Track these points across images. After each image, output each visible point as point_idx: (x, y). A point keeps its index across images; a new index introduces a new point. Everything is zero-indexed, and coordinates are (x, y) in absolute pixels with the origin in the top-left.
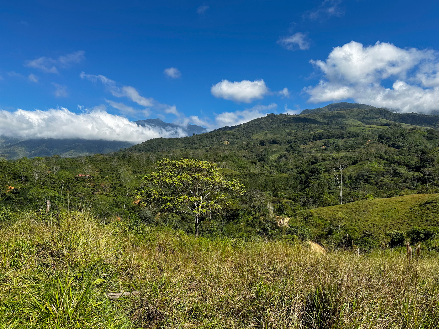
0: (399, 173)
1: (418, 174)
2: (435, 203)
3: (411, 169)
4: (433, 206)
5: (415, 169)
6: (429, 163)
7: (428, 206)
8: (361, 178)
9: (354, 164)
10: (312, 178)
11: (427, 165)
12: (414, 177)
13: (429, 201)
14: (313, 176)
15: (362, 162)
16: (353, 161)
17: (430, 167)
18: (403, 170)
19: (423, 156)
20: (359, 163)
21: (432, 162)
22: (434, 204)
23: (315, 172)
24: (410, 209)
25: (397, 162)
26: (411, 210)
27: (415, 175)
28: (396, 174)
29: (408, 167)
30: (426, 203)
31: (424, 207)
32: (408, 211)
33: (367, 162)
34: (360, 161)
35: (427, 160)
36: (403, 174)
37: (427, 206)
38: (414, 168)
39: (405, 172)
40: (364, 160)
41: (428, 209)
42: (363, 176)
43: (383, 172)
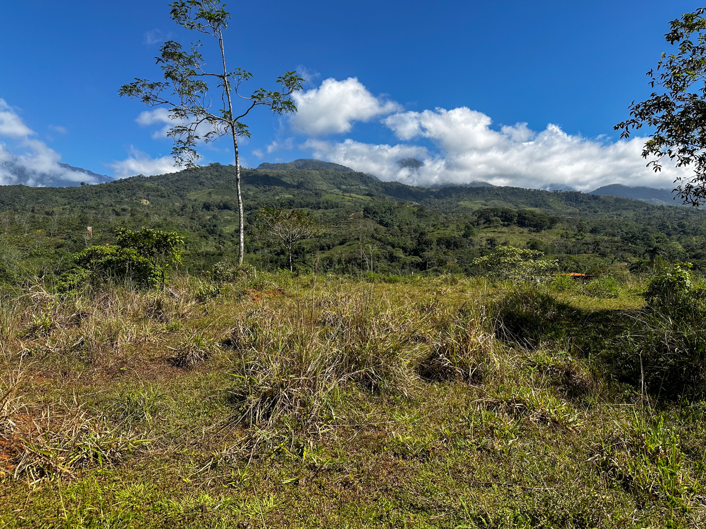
0: (396, 257)
1: (418, 259)
3: (408, 253)
5: (412, 253)
6: (427, 247)
8: (354, 263)
9: (341, 244)
10: (297, 262)
11: (426, 248)
12: (412, 263)
14: (298, 258)
15: (352, 242)
16: (341, 240)
17: (429, 251)
18: (400, 254)
19: (421, 237)
20: (348, 243)
21: (431, 245)
23: (301, 253)
25: (390, 243)
27: (413, 259)
28: (392, 258)
29: (405, 250)
33: (357, 242)
34: (349, 240)
35: (425, 243)
36: (401, 258)
38: (412, 251)
39: (402, 256)
40: (353, 239)
42: (356, 259)
43: (379, 255)
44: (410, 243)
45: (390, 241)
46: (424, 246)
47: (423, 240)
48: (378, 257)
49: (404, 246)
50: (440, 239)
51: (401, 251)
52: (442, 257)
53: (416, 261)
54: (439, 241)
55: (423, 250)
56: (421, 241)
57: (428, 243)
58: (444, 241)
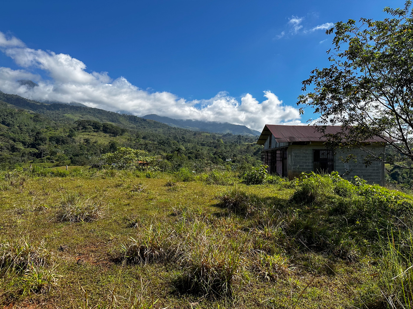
44: (29, 139)
45: (12, 137)
46: (39, 141)
47: (39, 137)
49: (24, 141)
50: (52, 137)
51: (21, 144)
52: (54, 149)
53: (33, 151)
54: (51, 139)
55: (39, 144)
56: (37, 138)
57: (43, 140)
58: (54, 138)
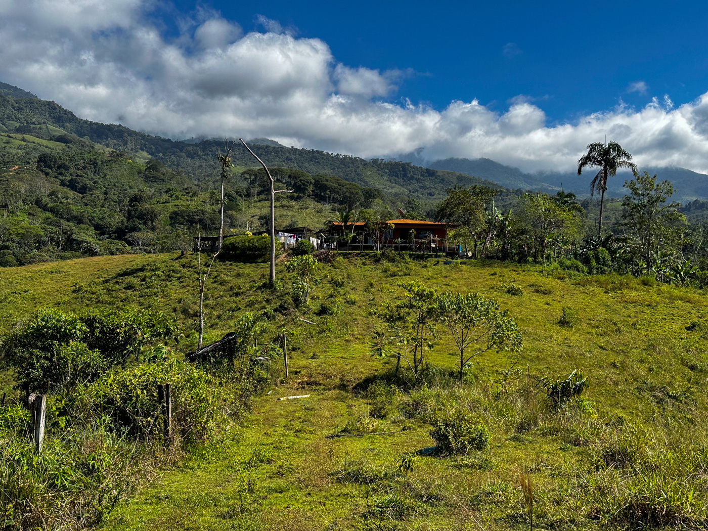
2: (152, 270)
4: (143, 280)
5: (114, 235)
6: (145, 223)
7: (130, 279)
11: (141, 226)
13: (135, 267)
18: (88, 236)
19: (134, 206)
21: (152, 222)
22: (148, 274)
24: (74, 291)
26: (75, 295)
29: (100, 230)
30: (126, 274)
31: (117, 283)
32: (67, 298)
37: (127, 281)
38: (115, 232)
41: (129, 287)
43: (41, 236)
45: (75, 213)
46: (137, 222)
47: (136, 210)
48: (39, 242)
49: (100, 222)
50: (176, 213)
51: (92, 230)
54: (175, 218)
55: (135, 229)
56: (133, 213)
57: (147, 218)
58: (183, 217)
